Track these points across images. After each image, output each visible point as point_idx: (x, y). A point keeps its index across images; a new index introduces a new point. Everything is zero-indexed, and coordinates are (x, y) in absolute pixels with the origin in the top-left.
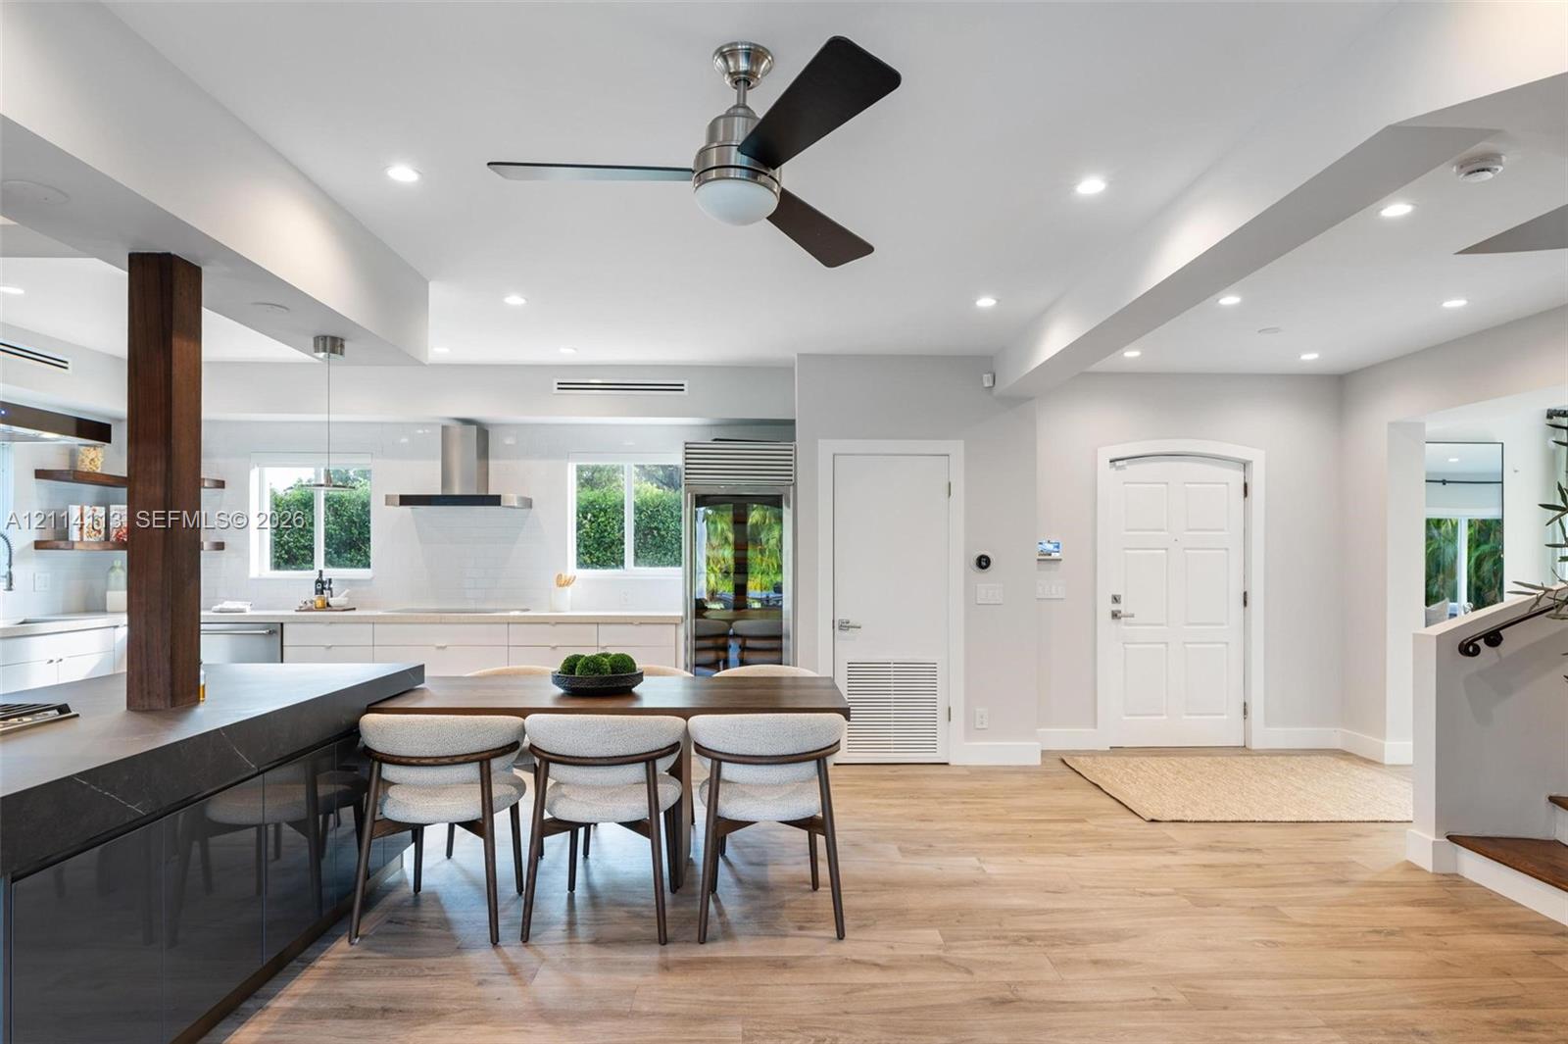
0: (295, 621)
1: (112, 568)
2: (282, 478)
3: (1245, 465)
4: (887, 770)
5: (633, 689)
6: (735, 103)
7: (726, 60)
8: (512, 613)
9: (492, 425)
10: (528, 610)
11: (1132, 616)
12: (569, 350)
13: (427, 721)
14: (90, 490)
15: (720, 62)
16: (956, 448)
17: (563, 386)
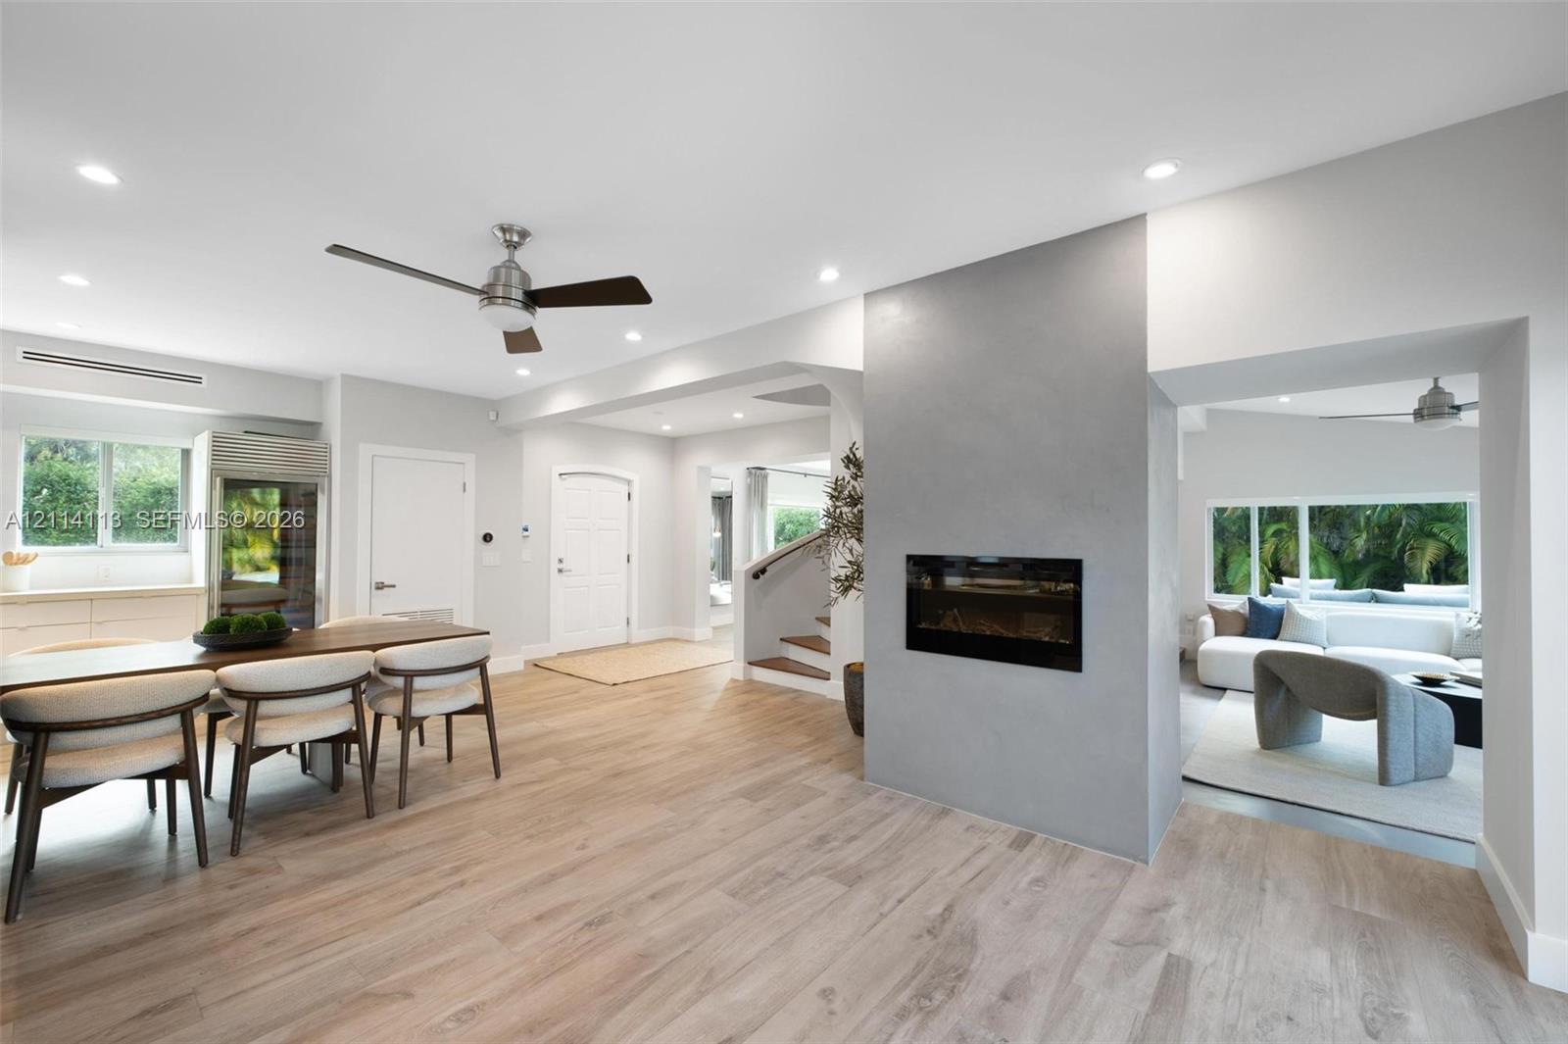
3: (629, 482)
6: (507, 258)
7: (504, 234)
11: (570, 571)
13: (134, 682)
15: (499, 234)
16: (469, 458)
17: (29, 356)
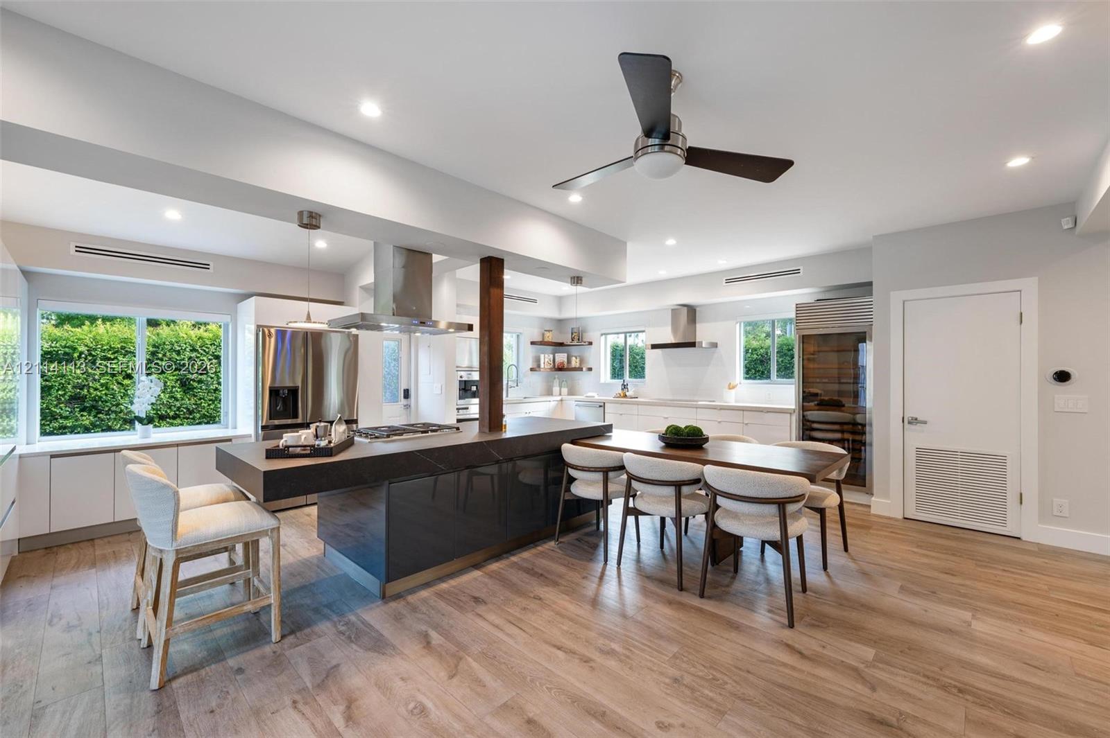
0: (611, 402)
1: (555, 378)
2: (612, 340)
4: (949, 531)
5: (704, 446)
8: (700, 403)
9: (697, 306)
10: (714, 401)
12: (725, 261)
14: (550, 348)
16: (1029, 285)
17: (729, 281)
